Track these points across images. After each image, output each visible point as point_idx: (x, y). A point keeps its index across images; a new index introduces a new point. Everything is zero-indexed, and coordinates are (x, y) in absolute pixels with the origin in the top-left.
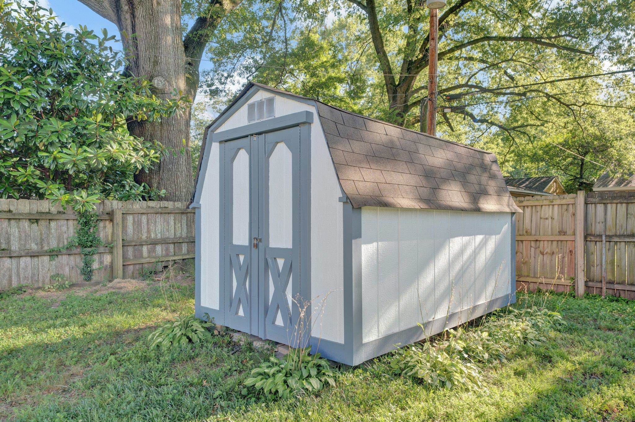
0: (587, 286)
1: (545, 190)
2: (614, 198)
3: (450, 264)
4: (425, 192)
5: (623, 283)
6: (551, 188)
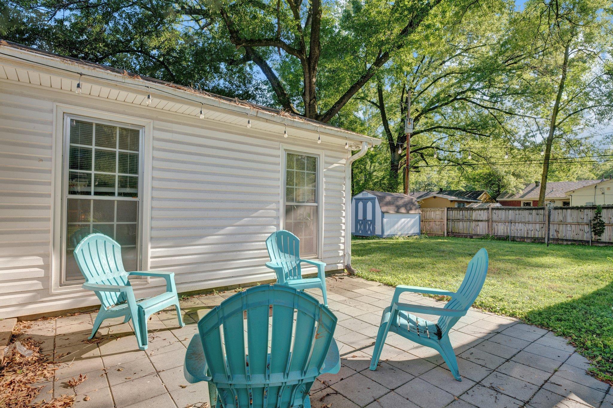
0: (447, 234)
1: (477, 199)
2: (454, 209)
3: (401, 224)
4: (396, 210)
5: (456, 233)
6: (482, 197)
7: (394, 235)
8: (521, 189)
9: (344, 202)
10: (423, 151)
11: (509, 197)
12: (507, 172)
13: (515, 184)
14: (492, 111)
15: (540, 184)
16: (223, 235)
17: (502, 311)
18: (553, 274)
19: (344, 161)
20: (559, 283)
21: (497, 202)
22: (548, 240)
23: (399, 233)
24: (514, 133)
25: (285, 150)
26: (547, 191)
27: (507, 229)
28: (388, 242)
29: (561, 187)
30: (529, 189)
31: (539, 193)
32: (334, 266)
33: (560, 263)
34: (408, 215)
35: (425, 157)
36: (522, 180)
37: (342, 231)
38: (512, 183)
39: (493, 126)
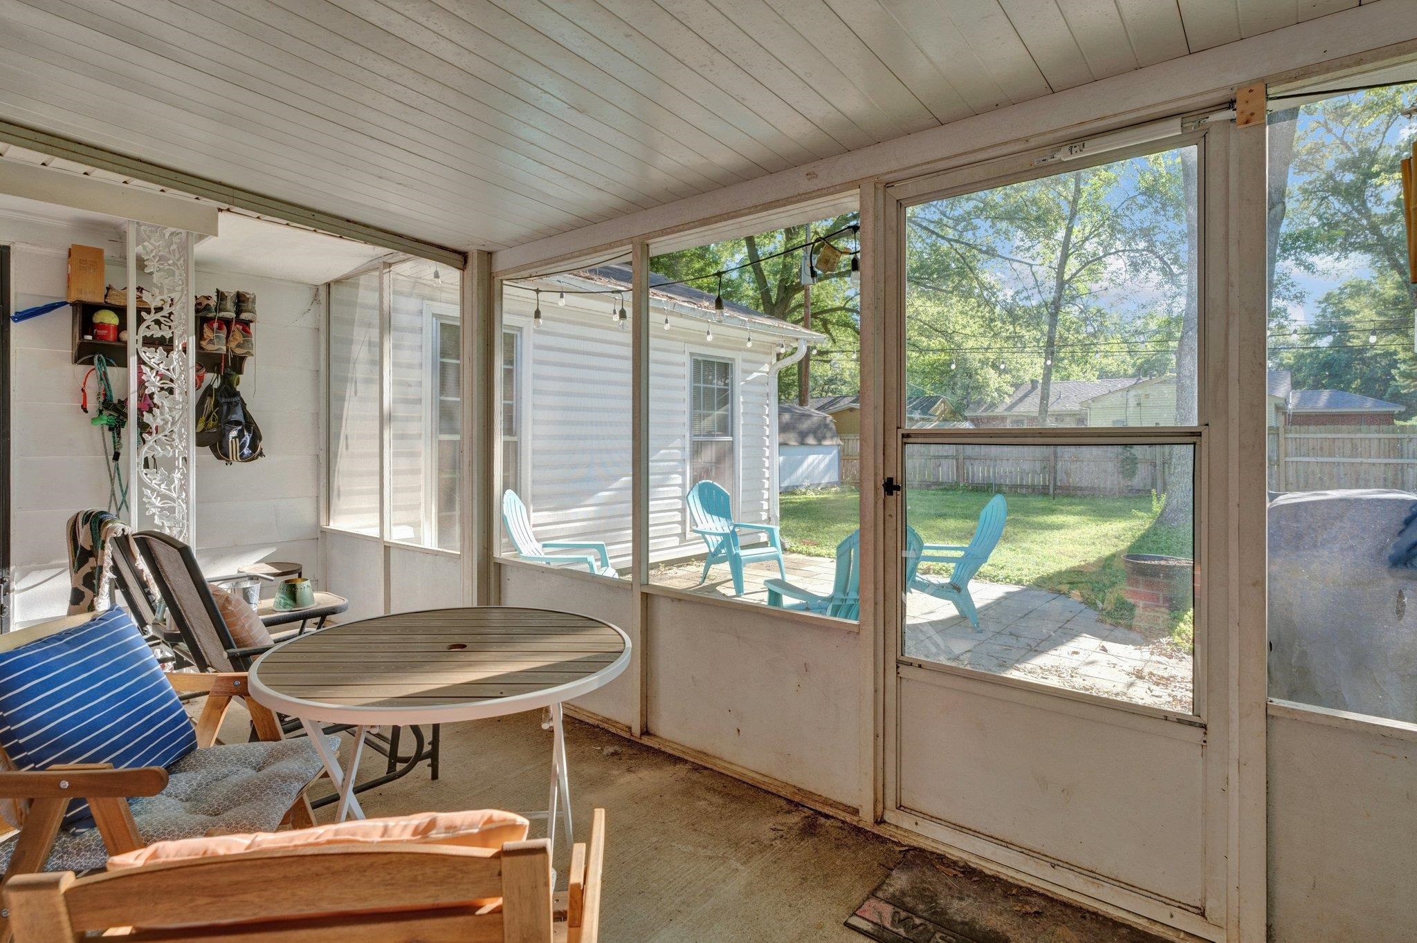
1: (929, 412)
3: (808, 466)
4: (799, 439)
6: (939, 408)
7: (797, 487)
8: (1007, 394)
9: (767, 434)
10: (827, 316)
11: (986, 410)
12: (983, 362)
13: (997, 385)
14: (956, 246)
15: (1040, 387)
16: (615, 489)
17: (1007, 580)
18: (1063, 537)
19: (766, 368)
20: (1071, 547)
21: (966, 419)
22: (1055, 489)
23: (807, 483)
24: (995, 290)
25: (692, 354)
26: (1052, 399)
27: (989, 471)
28: (793, 500)
29: (1074, 391)
30: (1020, 394)
31: (1039, 402)
32: (754, 536)
33: (1072, 522)
34: (820, 448)
35: (830, 326)
36: (1008, 377)
37: (764, 481)
38: (991, 383)
39: (959, 274)
